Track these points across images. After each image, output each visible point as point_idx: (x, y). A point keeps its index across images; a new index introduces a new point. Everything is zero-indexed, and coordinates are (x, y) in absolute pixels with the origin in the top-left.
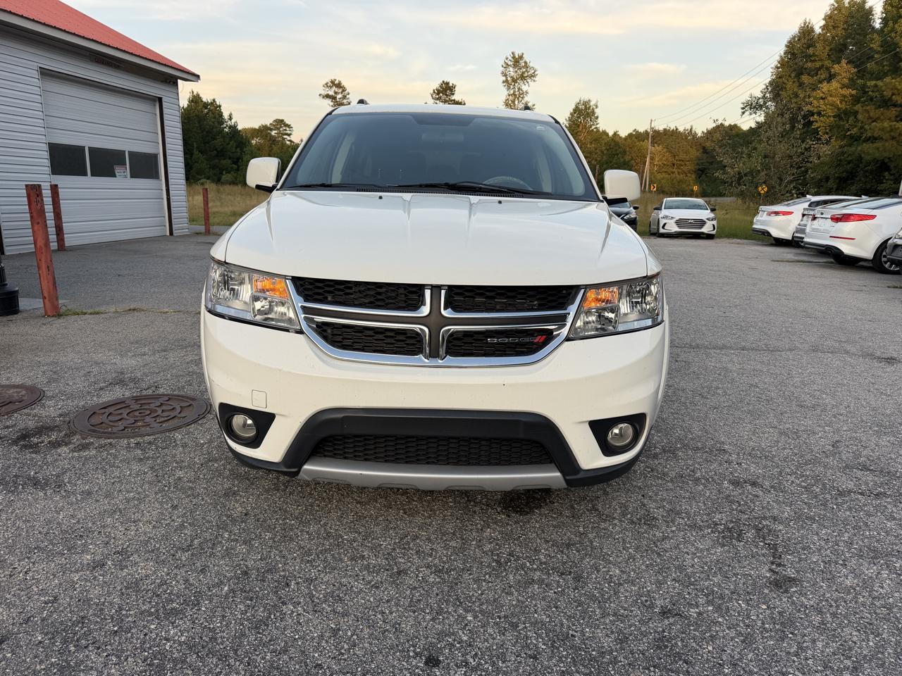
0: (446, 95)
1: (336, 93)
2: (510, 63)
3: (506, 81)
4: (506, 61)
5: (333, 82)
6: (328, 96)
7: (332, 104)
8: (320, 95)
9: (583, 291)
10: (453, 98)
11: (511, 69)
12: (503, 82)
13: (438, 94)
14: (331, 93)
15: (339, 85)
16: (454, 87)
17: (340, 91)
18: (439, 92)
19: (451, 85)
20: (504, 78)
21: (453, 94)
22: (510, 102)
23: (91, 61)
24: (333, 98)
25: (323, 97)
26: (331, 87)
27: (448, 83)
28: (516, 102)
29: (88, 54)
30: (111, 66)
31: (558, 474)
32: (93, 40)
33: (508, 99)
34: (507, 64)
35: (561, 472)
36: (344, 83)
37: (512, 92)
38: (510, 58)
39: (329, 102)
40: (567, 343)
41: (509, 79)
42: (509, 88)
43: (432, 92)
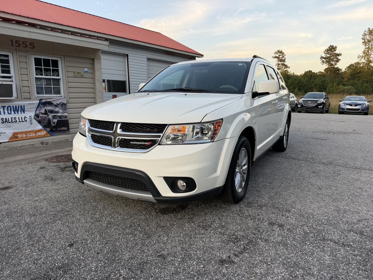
0: (332, 51)
1: (279, 55)
2: (367, 33)
3: (365, 42)
4: (365, 33)
5: (278, 51)
6: (276, 57)
7: (277, 60)
8: (272, 57)
9: (167, 126)
10: (335, 52)
11: (368, 36)
12: (363, 42)
13: (327, 51)
14: (277, 56)
15: (281, 52)
16: (336, 47)
17: (282, 54)
18: (328, 50)
19: (334, 46)
20: (363, 41)
21: (335, 51)
22: (366, 52)
23: (165, 54)
24: (278, 58)
25: (274, 58)
26: (277, 53)
27: (333, 46)
28: (370, 51)
29: (163, 51)
30: (171, 55)
31: (151, 196)
32: (164, 47)
33: (365, 50)
34: (365, 34)
35: (153, 195)
36: (283, 51)
37: (367, 47)
38: (367, 31)
39: (276, 59)
40: (158, 146)
41: (366, 41)
42: (366, 45)
43: (324, 51)
